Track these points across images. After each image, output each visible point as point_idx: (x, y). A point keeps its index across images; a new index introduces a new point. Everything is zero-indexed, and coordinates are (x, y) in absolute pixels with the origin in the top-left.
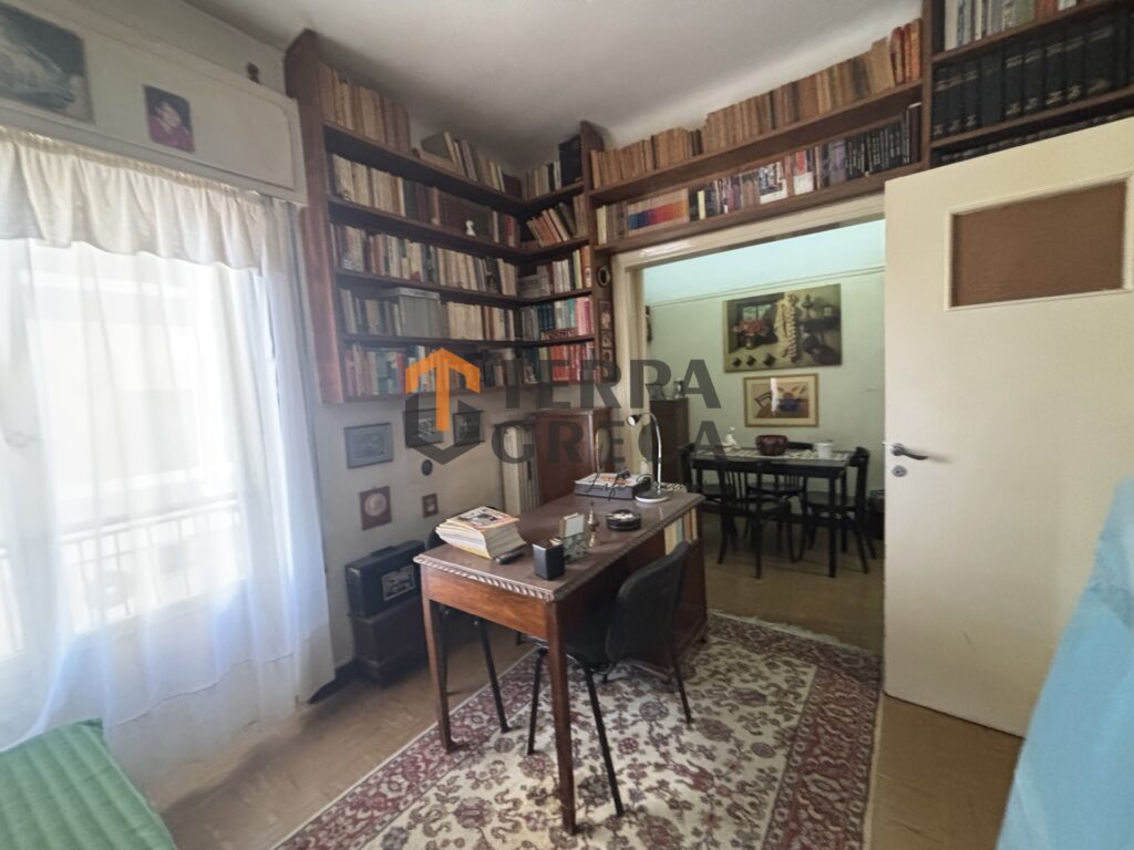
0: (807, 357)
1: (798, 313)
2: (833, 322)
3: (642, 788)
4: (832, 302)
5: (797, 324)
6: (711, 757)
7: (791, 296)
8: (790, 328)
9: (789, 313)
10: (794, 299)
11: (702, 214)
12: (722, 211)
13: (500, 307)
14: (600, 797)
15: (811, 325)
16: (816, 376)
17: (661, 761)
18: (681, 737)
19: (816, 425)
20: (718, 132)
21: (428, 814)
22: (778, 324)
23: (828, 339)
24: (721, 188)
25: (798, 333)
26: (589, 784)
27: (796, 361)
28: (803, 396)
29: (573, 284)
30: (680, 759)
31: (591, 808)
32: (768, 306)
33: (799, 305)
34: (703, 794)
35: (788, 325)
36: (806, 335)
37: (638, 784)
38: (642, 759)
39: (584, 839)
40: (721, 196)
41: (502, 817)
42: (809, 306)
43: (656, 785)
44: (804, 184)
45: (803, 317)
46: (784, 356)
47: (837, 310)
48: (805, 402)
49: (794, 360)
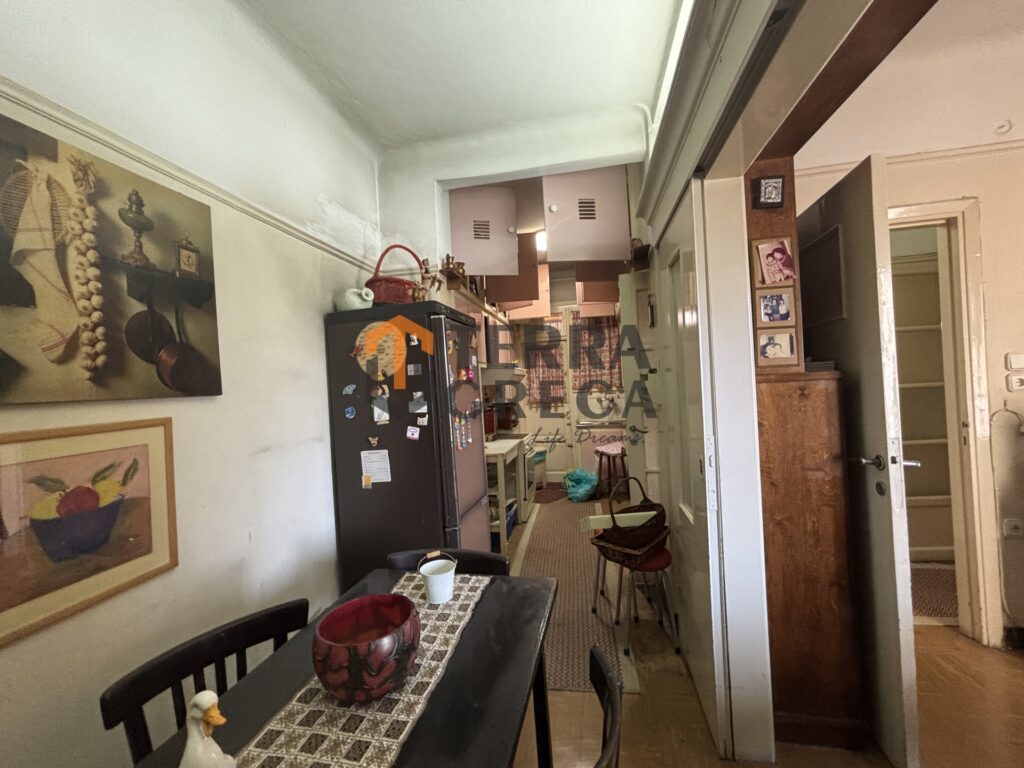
0: (140, 369)
1: (105, 235)
4: (197, 243)
5: (106, 264)
7: (84, 169)
8: (81, 266)
9: (79, 222)
10: (94, 182)
15: (146, 281)
16: (166, 424)
23: (193, 329)
25: (108, 291)
27: (107, 380)
28: (131, 491)
33: (112, 207)
35: (72, 253)
36: (136, 307)
42: (142, 227)
46: (66, 358)
47: (206, 264)
48: (142, 504)
49: (99, 376)
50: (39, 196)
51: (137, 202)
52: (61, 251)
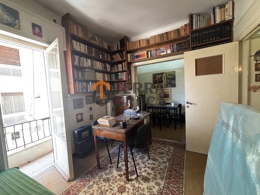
0: (169, 85)
1: (167, 77)
2: (174, 79)
3: (141, 172)
4: (174, 75)
5: (167, 79)
6: (154, 165)
7: (166, 73)
8: (166, 80)
9: (165, 77)
10: (166, 74)
11: (149, 56)
12: (153, 56)
13: (107, 74)
14: (133, 174)
16: (171, 89)
17: (145, 166)
18: (148, 162)
19: (171, 99)
20: (152, 40)
21: (97, 181)
22: (163, 79)
23: (173, 82)
24: (153, 51)
25: (167, 81)
26: (131, 172)
28: (168, 94)
29: (123, 69)
30: (148, 166)
31: (132, 176)
32: (161, 75)
33: (167, 75)
34: (154, 171)
36: (169, 81)
37: (140, 171)
38: (141, 166)
39: (131, 182)
40: (153, 53)
41: (113, 180)
42: (169, 75)
43: (144, 171)
44: (169, 52)
45: (168, 77)
46: (165, 85)
47: (175, 76)
48: (169, 95)
49: (166, 86)
50: (163, 76)
51: (169, 74)
52: (164, 79)
